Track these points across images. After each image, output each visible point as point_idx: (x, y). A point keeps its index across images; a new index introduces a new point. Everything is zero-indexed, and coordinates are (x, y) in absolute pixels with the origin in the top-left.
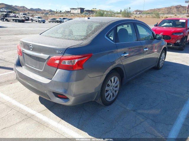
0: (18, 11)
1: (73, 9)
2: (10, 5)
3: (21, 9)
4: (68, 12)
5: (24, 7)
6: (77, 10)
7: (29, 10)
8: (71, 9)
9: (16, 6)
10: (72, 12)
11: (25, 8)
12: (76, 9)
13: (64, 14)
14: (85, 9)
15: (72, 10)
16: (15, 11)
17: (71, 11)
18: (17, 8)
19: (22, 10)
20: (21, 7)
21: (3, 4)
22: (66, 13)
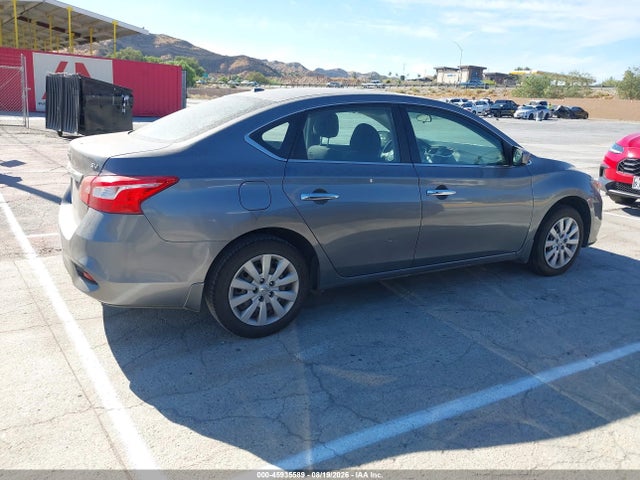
0: (279, 75)
1: (446, 69)
2: (261, 59)
3: (289, 70)
4: (427, 80)
5: (297, 65)
6: (457, 74)
7: (311, 74)
8: (437, 70)
9: (276, 62)
10: (439, 80)
11: (300, 69)
12: (456, 70)
13: (409, 88)
14: (484, 71)
15: (440, 75)
16: (268, 78)
17: (435, 77)
18: (278, 68)
19: (291, 74)
20: (290, 65)
21: (243, 57)
22: (418, 83)
